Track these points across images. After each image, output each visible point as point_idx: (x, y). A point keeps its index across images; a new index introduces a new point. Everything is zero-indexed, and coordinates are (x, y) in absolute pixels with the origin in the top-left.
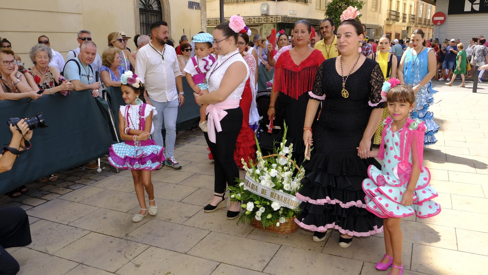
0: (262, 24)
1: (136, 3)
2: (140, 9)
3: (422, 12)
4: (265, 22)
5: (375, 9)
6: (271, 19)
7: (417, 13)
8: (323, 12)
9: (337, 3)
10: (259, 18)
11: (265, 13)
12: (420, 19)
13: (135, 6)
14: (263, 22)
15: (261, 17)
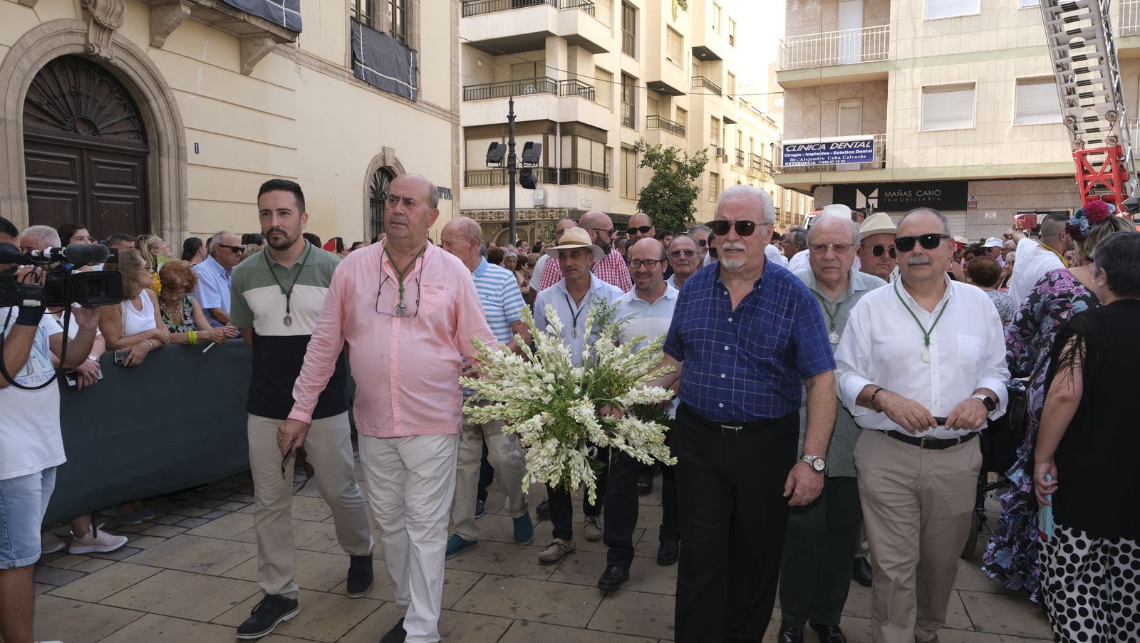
0: (534, 222)
1: (366, 190)
2: (371, 199)
3: (790, 203)
4: (541, 219)
5: (714, 198)
6: (550, 213)
7: (782, 204)
8: (632, 201)
9: (656, 189)
10: (530, 212)
11: (541, 204)
12: (789, 216)
13: (366, 195)
14: (537, 218)
15: (533, 211)
